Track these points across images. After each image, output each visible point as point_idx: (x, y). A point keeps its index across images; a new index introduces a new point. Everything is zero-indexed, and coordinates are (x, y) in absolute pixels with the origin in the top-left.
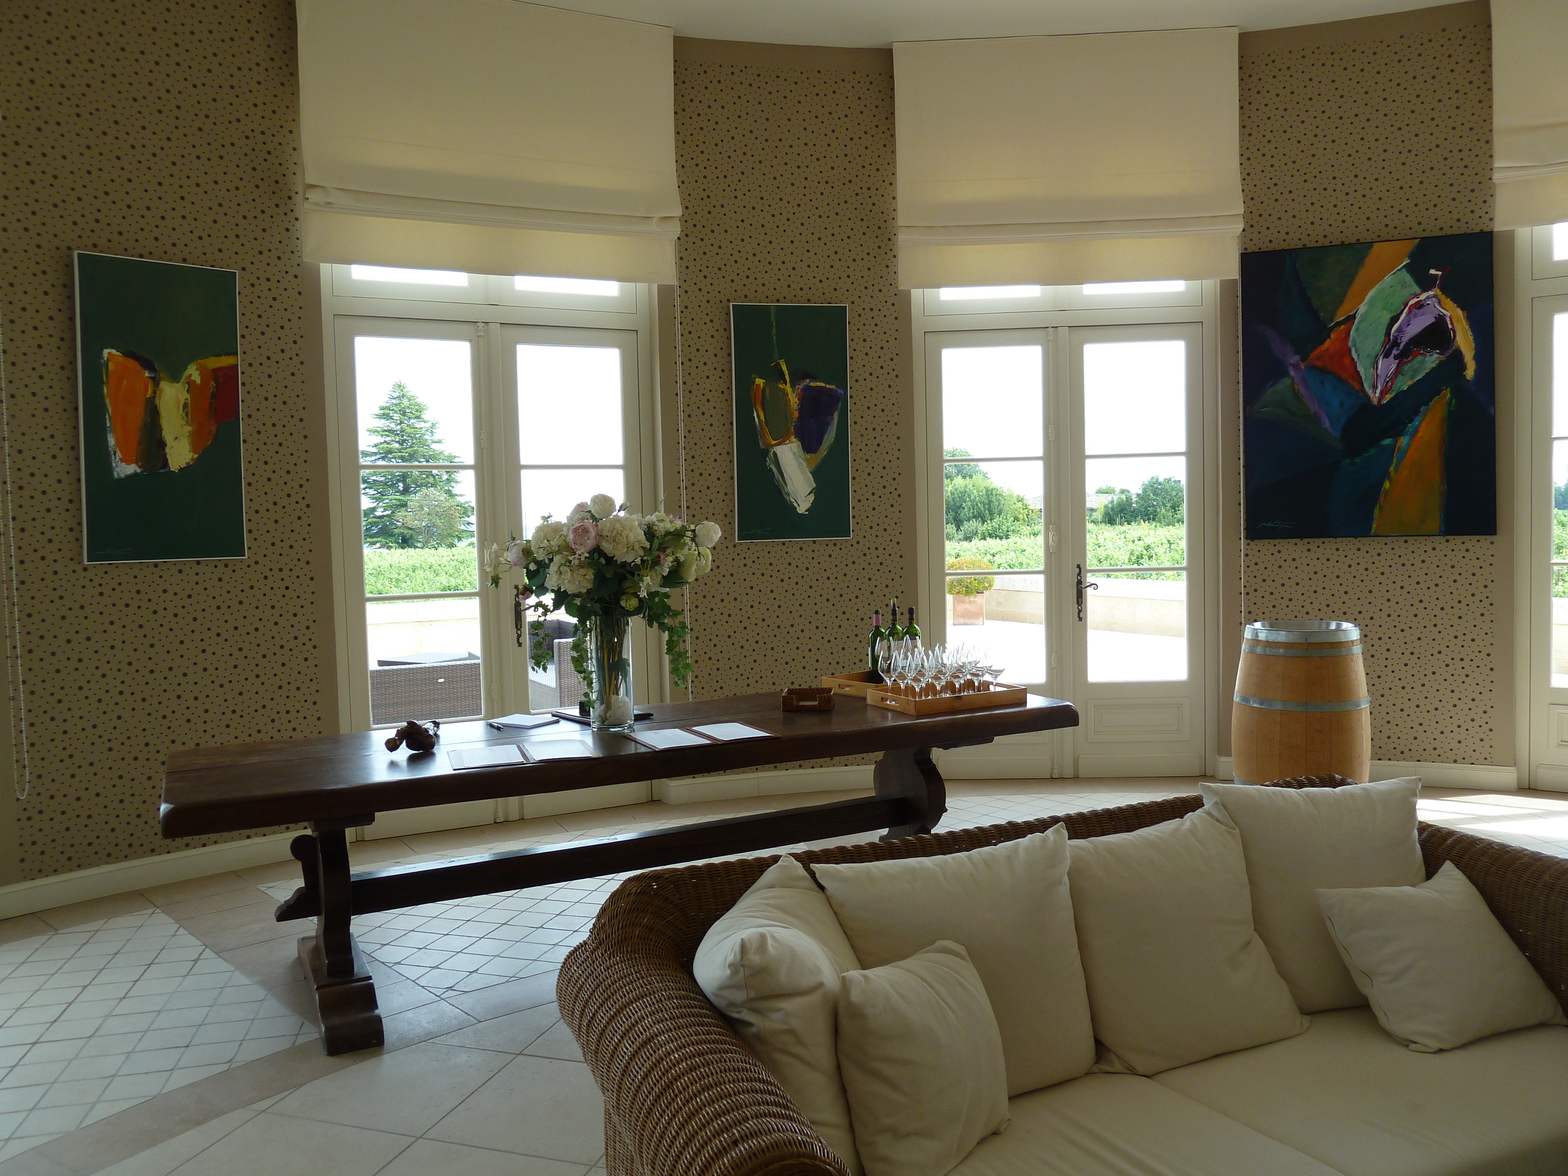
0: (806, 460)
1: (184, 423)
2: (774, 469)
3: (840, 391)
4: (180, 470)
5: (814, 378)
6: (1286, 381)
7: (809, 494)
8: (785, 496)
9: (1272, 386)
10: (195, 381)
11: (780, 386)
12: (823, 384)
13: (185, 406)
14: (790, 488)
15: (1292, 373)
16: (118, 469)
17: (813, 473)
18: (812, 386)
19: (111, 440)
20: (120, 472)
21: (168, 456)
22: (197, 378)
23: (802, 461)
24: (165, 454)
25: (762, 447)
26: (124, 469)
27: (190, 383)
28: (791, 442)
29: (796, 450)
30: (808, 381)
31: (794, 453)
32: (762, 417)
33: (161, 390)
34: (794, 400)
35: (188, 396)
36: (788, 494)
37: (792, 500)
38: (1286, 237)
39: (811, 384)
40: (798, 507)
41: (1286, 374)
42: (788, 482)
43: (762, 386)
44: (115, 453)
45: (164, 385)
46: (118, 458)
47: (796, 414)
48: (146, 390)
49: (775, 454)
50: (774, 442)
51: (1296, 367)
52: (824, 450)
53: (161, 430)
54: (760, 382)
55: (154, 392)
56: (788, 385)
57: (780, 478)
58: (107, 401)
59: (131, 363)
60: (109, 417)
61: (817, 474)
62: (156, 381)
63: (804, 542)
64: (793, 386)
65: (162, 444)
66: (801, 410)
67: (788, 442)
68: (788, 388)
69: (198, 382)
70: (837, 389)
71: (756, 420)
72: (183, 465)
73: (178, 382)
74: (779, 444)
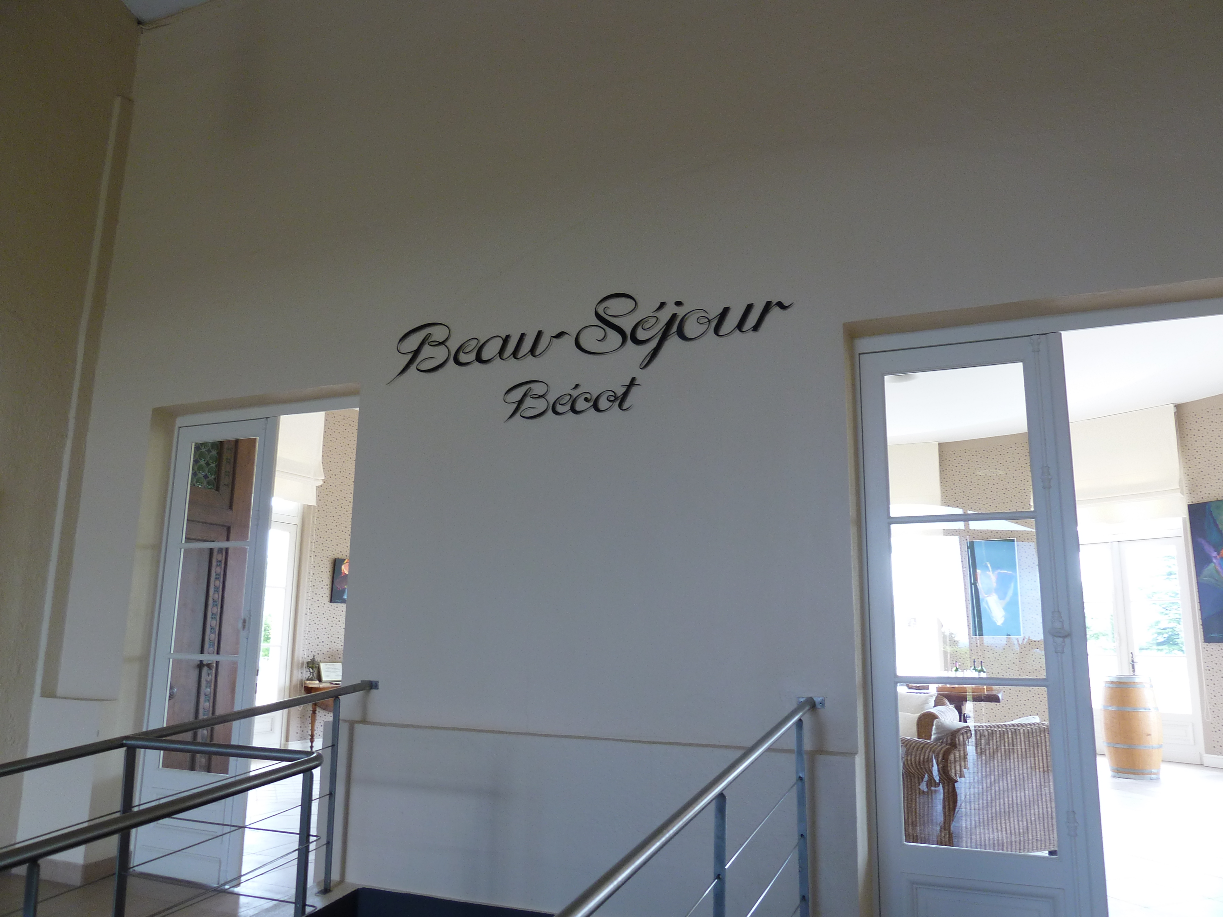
6: (1212, 565)
9: (1207, 567)
15: (1214, 561)
38: (1209, 495)
41: (1211, 561)
51: (1215, 557)
52: (1008, 599)
61: (1005, 609)
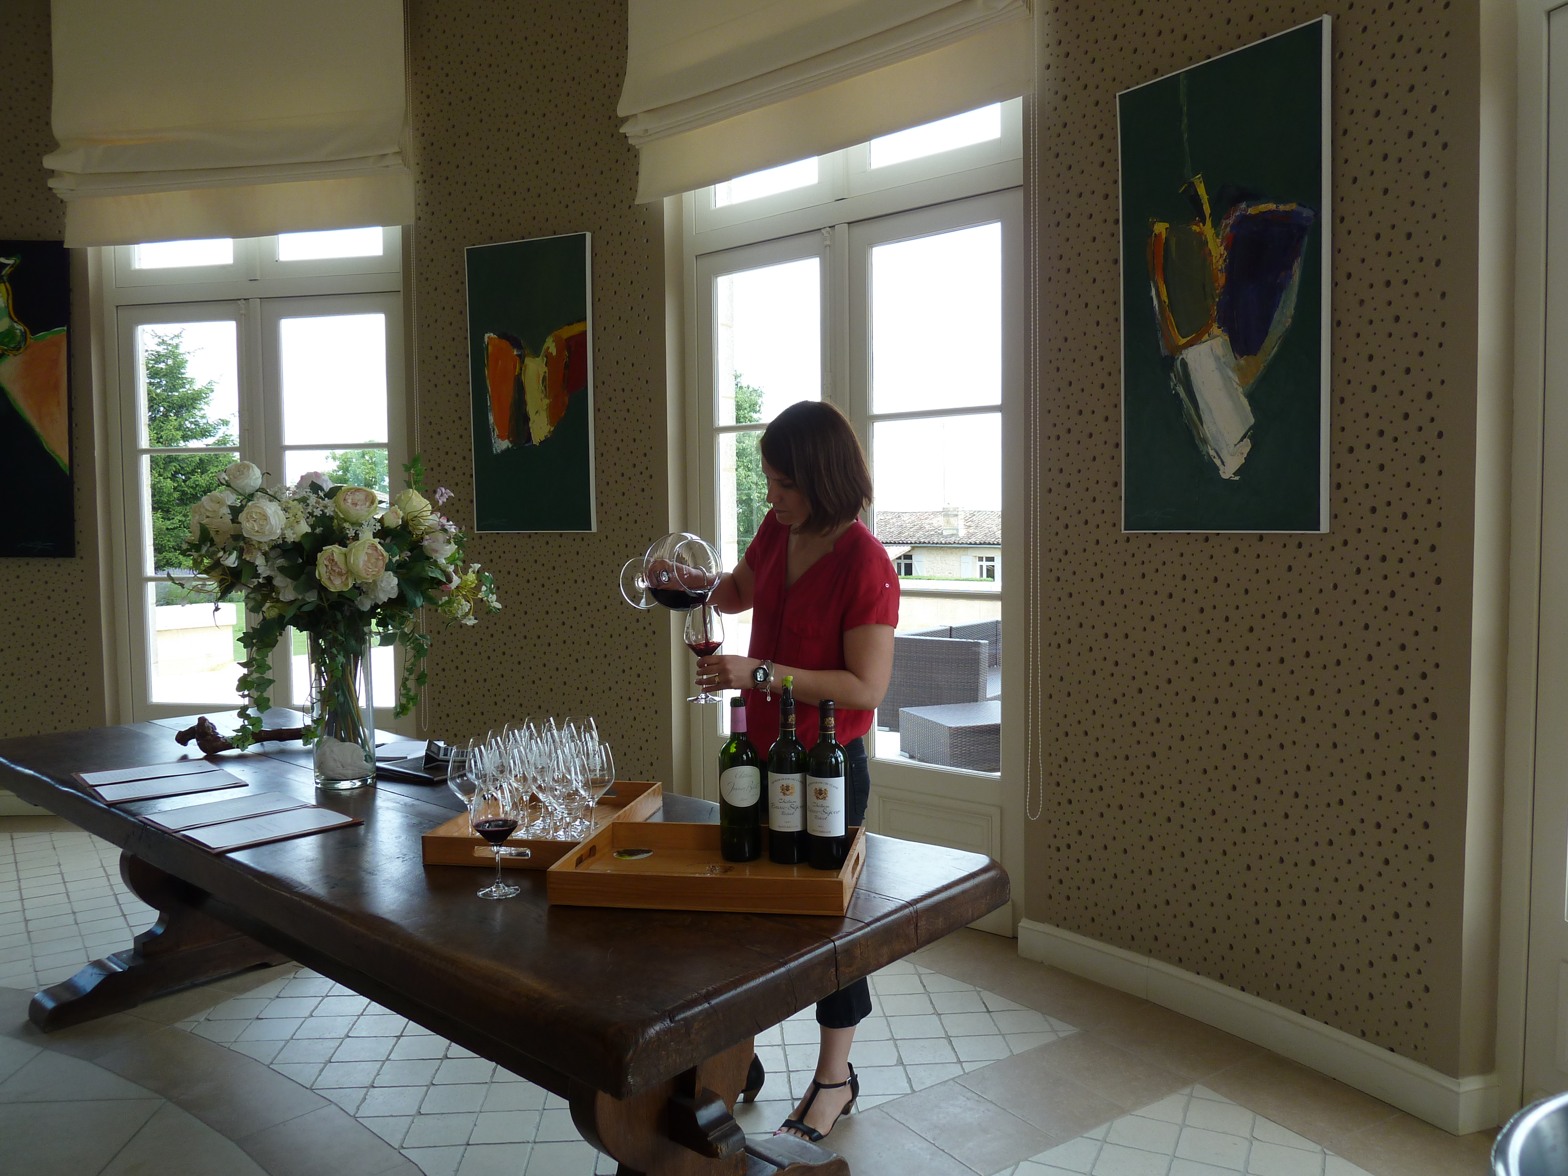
0: (1239, 370)
1: (543, 396)
2: (1183, 394)
3: (1307, 213)
4: (540, 443)
5: (1254, 198)
7: (1242, 440)
8: (1200, 445)
10: (552, 354)
11: (1195, 228)
12: (1272, 206)
13: (544, 377)
14: (1208, 429)
16: (496, 445)
17: (1251, 397)
18: (1251, 216)
19: (491, 419)
20: (497, 448)
21: (531, 431)
22: (553, 350)
23: (1231, 374)
24: (529, 429)
25: (1164, 352)
26: (501, 445)
27: (548, 355)
28: (1212, 337)
29: (1220, 351)
30: (1243, 206)
31: (1217, 359)
32: (1164, 297)
33: (526, 367)
34: (1217, 249)
35: (546, 369)
36: (1205, 441)
37: (1212, 453)
39: (1251, 211)
40: (1221, 468)
42: (1205, 417)
43: (1164, 236)
44: (494, 431)
45: (528, 361)
46: (496, 435)
47: (1222, 279)
48: (515, 368)
49: (1184, 364)
50: (1183, 341)
53: (526, 405)
54: (1161, 228)
55: (521, 369)
56: (1209, 222)
57: (1193, 412)
58: (488, 381)
59: (504, 344)
60: (489, 397)
62: (522, 358)
63: (1242, 538)
64: (1216, 225)
65: (526, 419)
66: (1230, 269)
67: (1206, 337)
68: (1208, 230)
69: (554, 354)
70: (1301, 209)
71: (1155, 302)
72: (543, 439)
73: (538, 357)
74: (1190, 344)
